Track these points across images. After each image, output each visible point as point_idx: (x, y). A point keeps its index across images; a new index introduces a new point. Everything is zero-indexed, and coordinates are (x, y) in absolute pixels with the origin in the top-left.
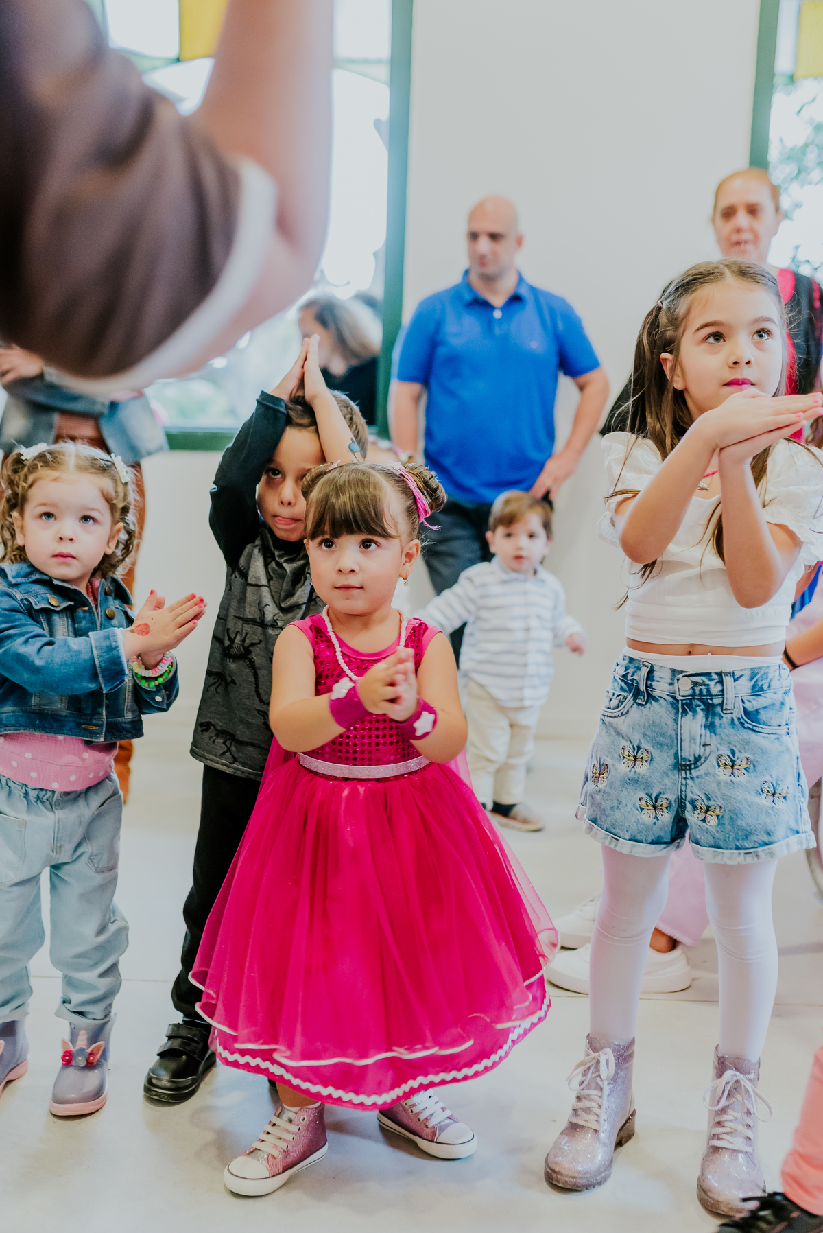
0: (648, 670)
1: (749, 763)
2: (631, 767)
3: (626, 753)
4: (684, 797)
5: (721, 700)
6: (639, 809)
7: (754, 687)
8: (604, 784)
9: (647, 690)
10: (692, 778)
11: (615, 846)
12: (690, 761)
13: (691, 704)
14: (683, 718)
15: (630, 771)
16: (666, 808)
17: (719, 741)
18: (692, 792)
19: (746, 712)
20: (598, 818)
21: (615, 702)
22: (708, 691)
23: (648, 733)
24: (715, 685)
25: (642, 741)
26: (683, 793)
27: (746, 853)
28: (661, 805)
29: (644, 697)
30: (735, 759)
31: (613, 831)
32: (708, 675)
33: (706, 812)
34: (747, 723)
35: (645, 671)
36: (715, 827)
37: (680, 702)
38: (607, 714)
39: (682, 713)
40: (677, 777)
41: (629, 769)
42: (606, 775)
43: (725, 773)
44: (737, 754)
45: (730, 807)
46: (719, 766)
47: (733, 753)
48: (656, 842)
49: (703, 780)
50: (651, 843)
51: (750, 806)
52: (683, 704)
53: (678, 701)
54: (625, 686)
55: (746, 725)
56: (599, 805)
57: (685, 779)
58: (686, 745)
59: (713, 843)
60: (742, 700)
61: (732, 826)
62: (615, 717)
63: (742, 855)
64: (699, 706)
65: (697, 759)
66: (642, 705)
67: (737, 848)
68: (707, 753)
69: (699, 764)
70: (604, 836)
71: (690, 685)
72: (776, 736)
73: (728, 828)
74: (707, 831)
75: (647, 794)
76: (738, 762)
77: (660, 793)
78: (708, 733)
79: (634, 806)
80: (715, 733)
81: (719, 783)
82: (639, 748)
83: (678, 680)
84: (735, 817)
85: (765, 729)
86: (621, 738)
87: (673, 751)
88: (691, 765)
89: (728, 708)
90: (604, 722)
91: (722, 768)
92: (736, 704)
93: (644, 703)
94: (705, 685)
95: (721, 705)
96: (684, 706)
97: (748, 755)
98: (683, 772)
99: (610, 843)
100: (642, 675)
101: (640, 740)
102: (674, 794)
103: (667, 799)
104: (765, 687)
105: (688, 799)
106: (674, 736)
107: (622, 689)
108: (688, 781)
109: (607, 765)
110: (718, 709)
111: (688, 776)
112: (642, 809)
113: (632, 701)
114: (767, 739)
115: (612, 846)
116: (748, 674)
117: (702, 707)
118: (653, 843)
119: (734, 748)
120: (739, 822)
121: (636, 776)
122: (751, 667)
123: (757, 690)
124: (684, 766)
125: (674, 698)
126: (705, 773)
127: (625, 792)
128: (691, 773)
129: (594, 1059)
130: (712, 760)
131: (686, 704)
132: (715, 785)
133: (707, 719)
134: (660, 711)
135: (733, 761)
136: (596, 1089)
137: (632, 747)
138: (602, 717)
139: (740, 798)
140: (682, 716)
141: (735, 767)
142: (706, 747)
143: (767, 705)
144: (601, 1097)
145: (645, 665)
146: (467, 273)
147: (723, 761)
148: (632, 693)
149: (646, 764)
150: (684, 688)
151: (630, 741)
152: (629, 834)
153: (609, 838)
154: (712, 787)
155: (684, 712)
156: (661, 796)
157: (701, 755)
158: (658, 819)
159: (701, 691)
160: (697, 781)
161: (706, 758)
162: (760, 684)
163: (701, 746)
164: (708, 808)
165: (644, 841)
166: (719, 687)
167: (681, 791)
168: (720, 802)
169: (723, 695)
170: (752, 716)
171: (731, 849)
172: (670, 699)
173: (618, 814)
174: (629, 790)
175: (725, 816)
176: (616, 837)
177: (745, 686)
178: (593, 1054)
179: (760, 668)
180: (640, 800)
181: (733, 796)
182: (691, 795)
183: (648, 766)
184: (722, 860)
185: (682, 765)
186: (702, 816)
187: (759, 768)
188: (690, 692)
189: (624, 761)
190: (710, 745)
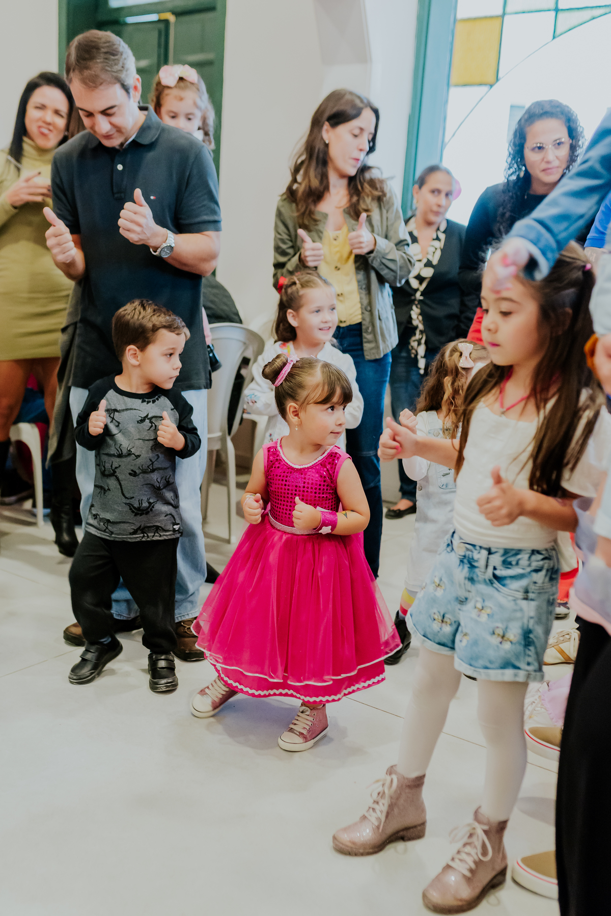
1: (491, 611)
2: (434, 590)
3: (436, 580)
6: (432, 619)
7: (504, 561)
10: (463, 611)
12: (463, 599)
13: (463, 561)
16: (448, 624)
17: (476, 591)
22: (473, 556)
24: (477, 554)
25: (444, 576)
28: (446, 622)
32: (474, 546)
40: (455, 606)
44: (486, 603)
46: (475, 607)
47: (484, 602)
48: (441, 644)
51: (483, 640)
55: (494, 585)
57: (459, 609)
64: (467, 564)
65: (466, 599)
66: (448, 552)
68: (471, 597)
69: (467, 602)
71: (464, 549)
72: (513, 598)
75: (439, 612)
76: (485, 609)
77: (446, 613)
78: (470, 584)
80: (474, 585)
81: (471, 619)
82: (441, 579)
83: (458, 544)
91: (476, 609)
93: (450, 551)
94: (471, 552)
96: (460, 562)
97: (491, 606)
103: (450, 619)
104: (514, 563)
110: (477, 570)
111: (461, 608)
112: (434, 619)
114: (506, 598)
116: (501, 552)
117: (469, 565)
118: (439, 644)
119: (484, 599)
120: (475, 648)
121: (435, 597)
122: (505, 548)
123: (507, 564)
124: (460, 601)
126: (468, 610)
130: (473, 603)
133: (470, 574)
135: (483, 607)
141: (482, 611)
143: (512, 575)
147: (477, 605)
149: (442, 591)
150: (461, 550)
151: (439, 573)
155: (460, 565)
156: (446, 615)
157: (468, 597)
158: (442, 630)
159: (469, 554)
160: (465, 613)
161: (471, 600)
162: (509, 560)
163: (467, 591)
165: (432, 640)
166: (479, 556)
168: (469, 631)
170: (500, 580)
175: (469, 642)
176: (417, 630)
179: (512, 549)
180: (434, 613)
183: (443, 593)
187: (496, 616)
188: (463, 554)
190: (471, 592)
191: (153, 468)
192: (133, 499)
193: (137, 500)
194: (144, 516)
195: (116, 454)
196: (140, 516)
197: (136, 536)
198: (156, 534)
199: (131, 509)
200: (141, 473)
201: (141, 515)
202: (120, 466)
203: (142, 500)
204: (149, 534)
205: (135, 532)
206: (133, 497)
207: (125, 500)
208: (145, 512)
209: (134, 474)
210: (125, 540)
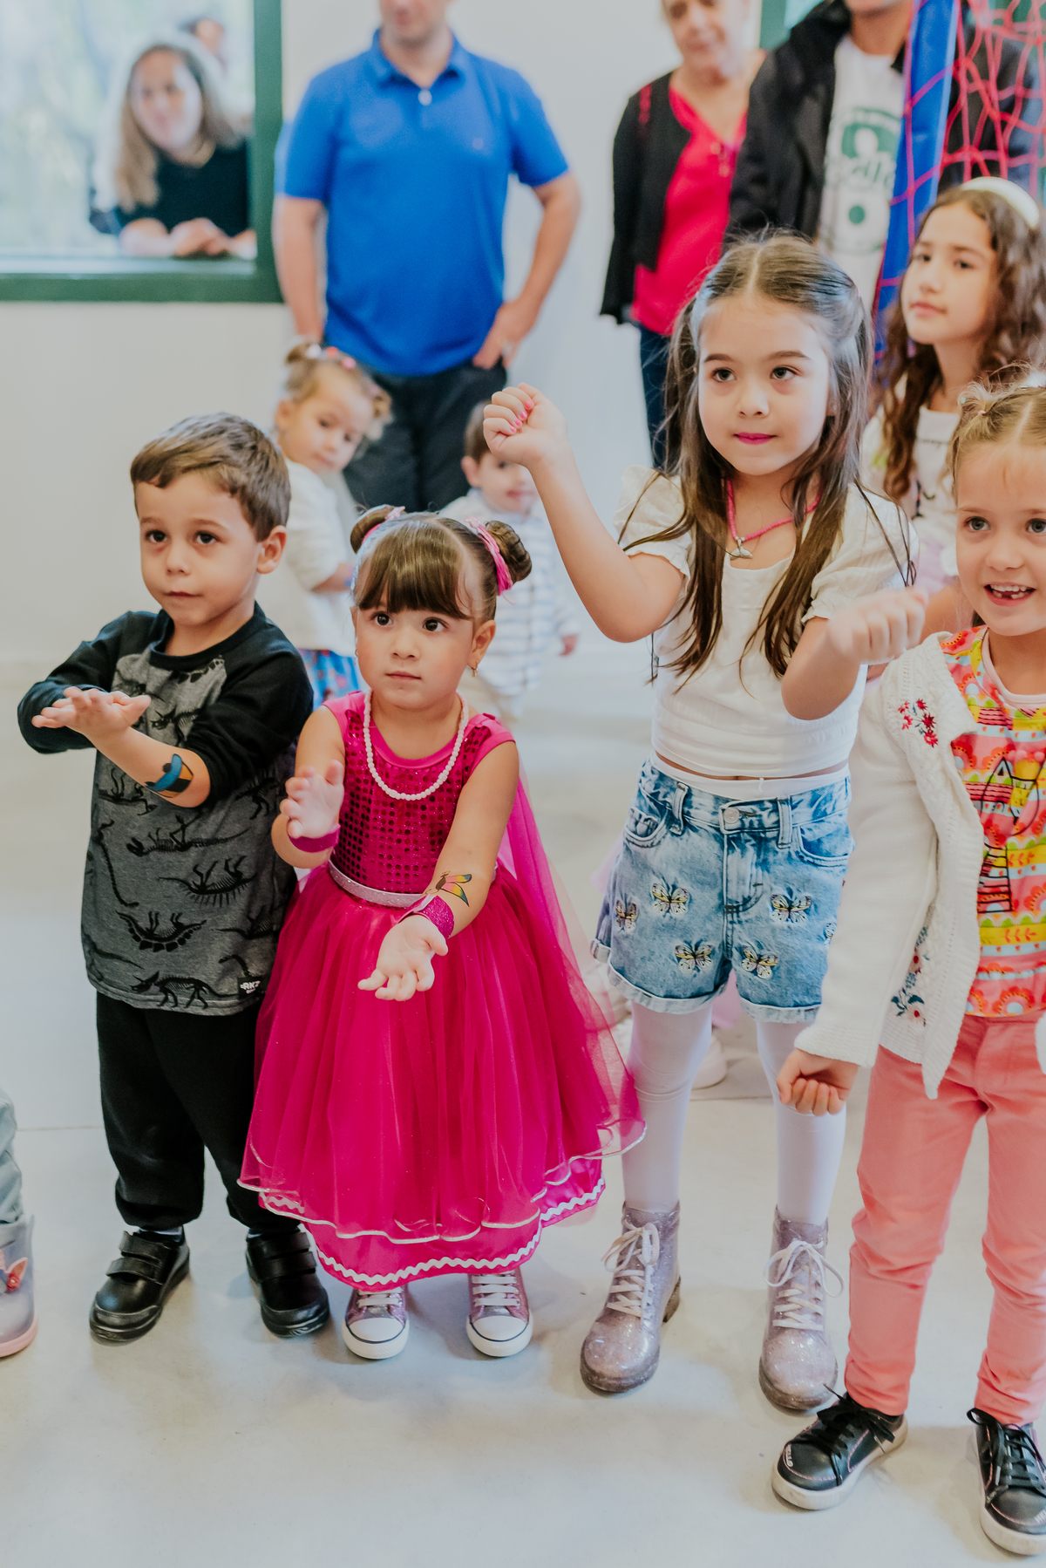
0: (685, 794)
1: (809, 903)
2: (665, 910)
3: (658, 892)
4: (730, 942)
5: (776, 832)
6: (676, 960)
7: (815, 812)
8: (633, 928)
9: (683, 818)
10: (740, 922)
11: (648, 1004)
12: (737, 902)
13: (739, 838)
14: (730, 856)
15: (664, 916)
16: (709, 956)
17: (773, 879)
18: (740, 939)
19: (807, 844)
20: (626, 969)
21: (642, 828)
22: (760, 822)
23: (686, 870)
24: (769, 816)
25: (679, 880)
26: (730, 938)
27: (806, 1011)
28: (702, 953)
29: (680, 826)
30: (793, 900)
31: (645, 986)
32: (760, 803)
33: (758, 962)
34: (807, 855)
35: (681, 794)
36: (769, 980)
37: (726, 837)
38: (632, 840)
39: (728, 849)
40: (722, 921)
41: (663, 913)
42: (633, 917)
43: (780, 916)
44: (795, 893)
45: (787, 958)
46: (774, 909)
47: (791, 893)
48: (697, 995)
49: (754, 925)
50: (690, 998)
51: (811, 956)
52: (729, 840)
53: (723, 835)
54: (655, 808)
55: (806, 859)
56: (627, 954)
57: (732, 922)
58: (733, 887)
59: (766, 1000)
60: (801, 830)
61: (790, 979)
62: (643, 847)
63: (803, 1013)
64: (749, 841)
65: (746, 900)
66: (678, 835)
67: (796, 1005)
68: (759, 893)
69: (748, 905)
70: (634, 992)
71: (738, 816)
72: (841, 868)
73: (785, 982)
74: (760, 985)
75: (686, 942)
76: (796, 903)
77: (702, 940)
78: (760, 871)
79: (670, 957)
80: (768, 871)
81: (773, 930)
82: (674, 887)
83: (723, 810)
84: (793, 969)
85: (829, 861)
86: (651, 873)
87: (717, 891)
88: (738, 907)
89: (784, 842)
90: (628, 849)
91: (777, 911)
92: (795, 837)
93: (680, 833)
94: (756, 816)
95: (776, 839)
96: (732, 842)
97: (808, 894)
98: (729, 915)
99: (641, 1000)
100: (677, 800)
101: (675, 878)
102: (718, 939)
103: (710, 946)
104: (829, 811)
105: (735, 945)
106: (718, 874)
107: (651, 810)
108: (735, 926)
109: (634, 905)
110: (773, 844)
111: (735, 919)
112: (679, 959)
113: (664, 830)
114: (830, 873)
115: (644, 1004)
116: (808, 798)
117: (753, 842)
118: (693, 996)
119: (791, 887)
120: (799, 975)
121: (672, 922)
122: (813, 789)
123: (819, 816)
124: (732, 908)
125: (718, 830)
126: (756, 917)
127: (658, 941)
128: (738, 916)
129: (635, 1235)
130: (765, 902)
131: (733, 839)
132: (768, 932)
133: (759, 856)
134: (700, 845)
135: (790, 902)
136: (637, 1268)
137: (665, 886)
138: (626, 842)
139: (799, 947)
140: (728, 854)
141: (794, 909)
142: (758, 887)
143: (830, 832)
144: (643, 1277)
145: (680, 787)
146: (378, 34)
147: (777, 903)
148: (664, 818)
149: (684, 907)
150: (731, 821)
151: (663, 878)
152: (665, 990)
153: (640, 994)
154: (765, 935)
155: (731, 847)
156: (702, 943)
157: (751, 895)
158: (699, 971)
159: (751, 822)
160: (746, 926)
161: (757, 900)
162: (823, 808)
163: (752, 887)
164: (760, 959)
165: (683, 996)
166: (774, 818)
167: (727, 936)
168: (775, 952)
169: (779, 827)
170: (812, 847)
171: (789, 1007)
172: (714, 831)
173: (650, 967)
174: (663, 938)
175: (781, 968)
176: (648, 993)
177: (804, 814)
178: (635, 1230)
179: (823, 789)
180: (677, 948)
181: (790, 945)
182: (739, 941)
183: (687, 909)
184: (777, 1019)
185: (728, 907)
186: (753, 966)
187: (822, 908)
188: (738, 824)
189: (656, 902)
190: (762, 884)
191: (183, 840)
192: (137, 908)
193: (147, 912)
194: (164, 952)
195: (110, 793)
196: (155, 951)
197: (148, 997)
198: (196, 1000)
199: (131, 931)
200: (153, 849)
201: (157, 948)
202: (112, 822)
203: (157, 914)
204: (179, 998)
205: (143, 987)
206: (137, 904)
207: (119, 907)
208: (164, 944)
209: (137, 848)
210: (124, 1000)
